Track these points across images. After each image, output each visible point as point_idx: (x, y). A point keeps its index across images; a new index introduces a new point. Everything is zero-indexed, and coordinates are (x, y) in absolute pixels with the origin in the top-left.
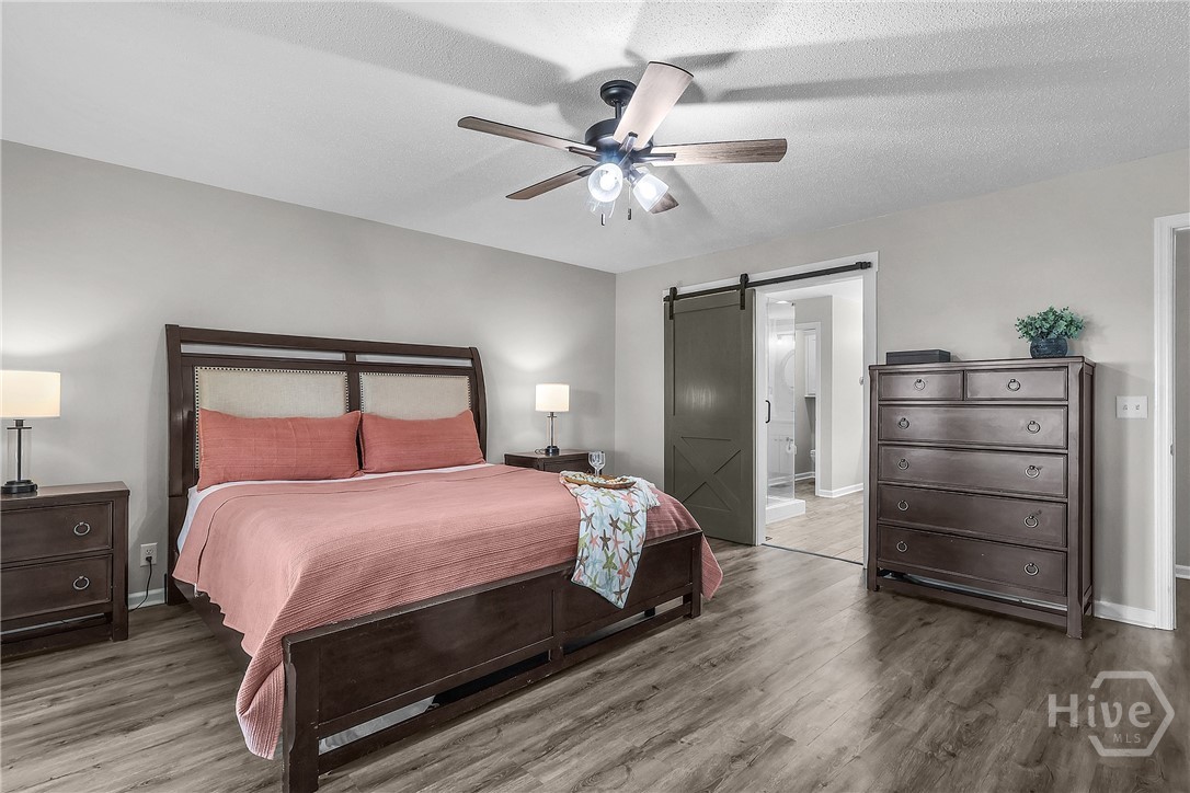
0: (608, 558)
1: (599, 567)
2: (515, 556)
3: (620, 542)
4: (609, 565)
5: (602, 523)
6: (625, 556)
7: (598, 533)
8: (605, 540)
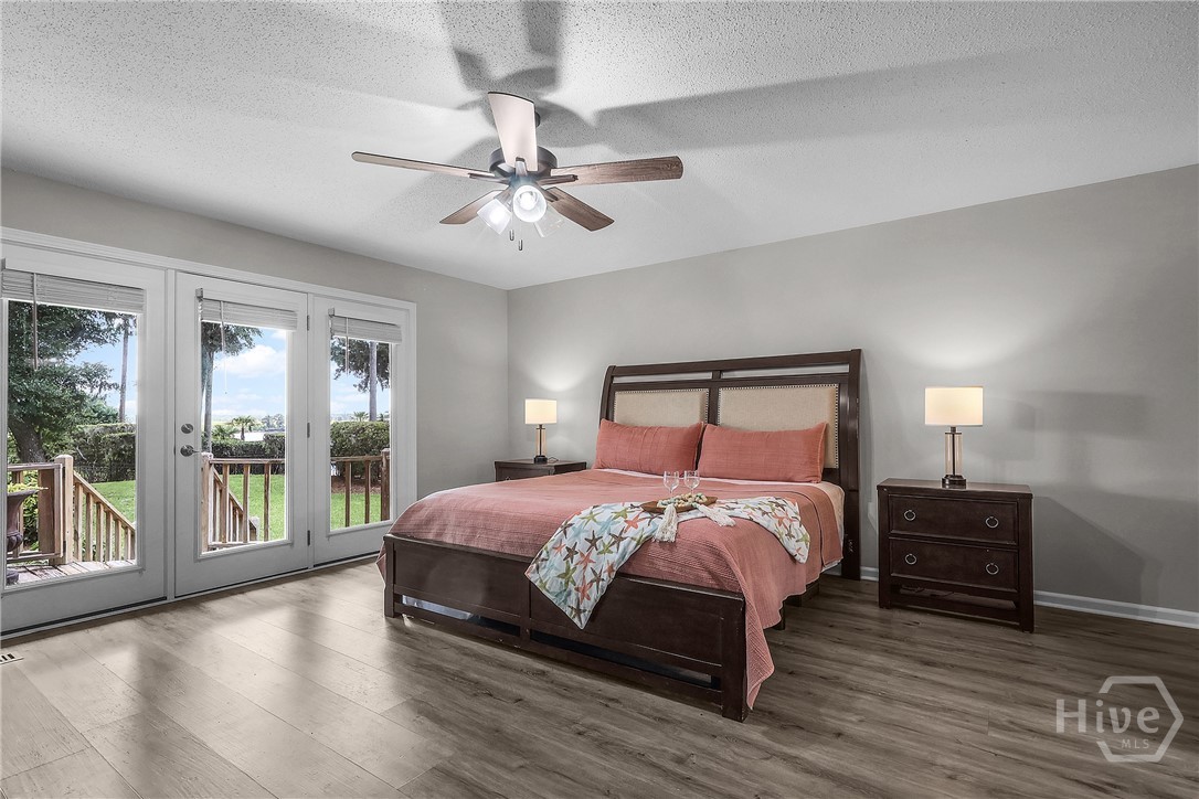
0: (568, 568)
1: (553, 573)
2: (503, 537)
3: (591, 561)
4: (566, 575)
5: (577, 535)
6: (589, 577)
7: (567, 542)
8: (571, 552)
